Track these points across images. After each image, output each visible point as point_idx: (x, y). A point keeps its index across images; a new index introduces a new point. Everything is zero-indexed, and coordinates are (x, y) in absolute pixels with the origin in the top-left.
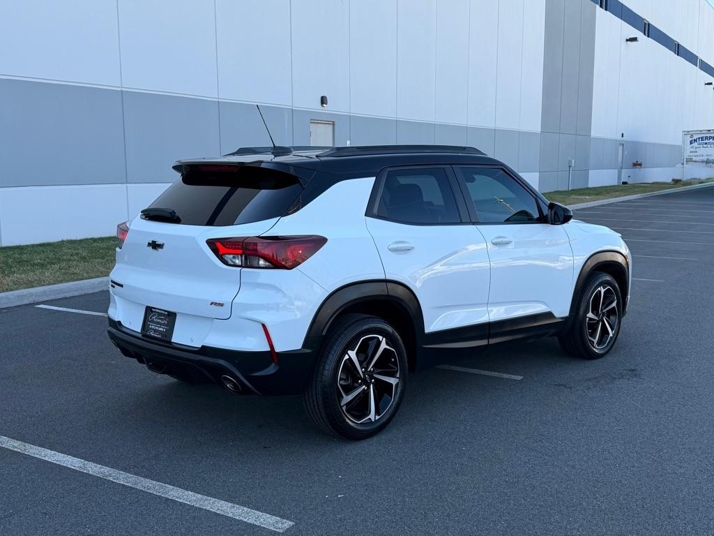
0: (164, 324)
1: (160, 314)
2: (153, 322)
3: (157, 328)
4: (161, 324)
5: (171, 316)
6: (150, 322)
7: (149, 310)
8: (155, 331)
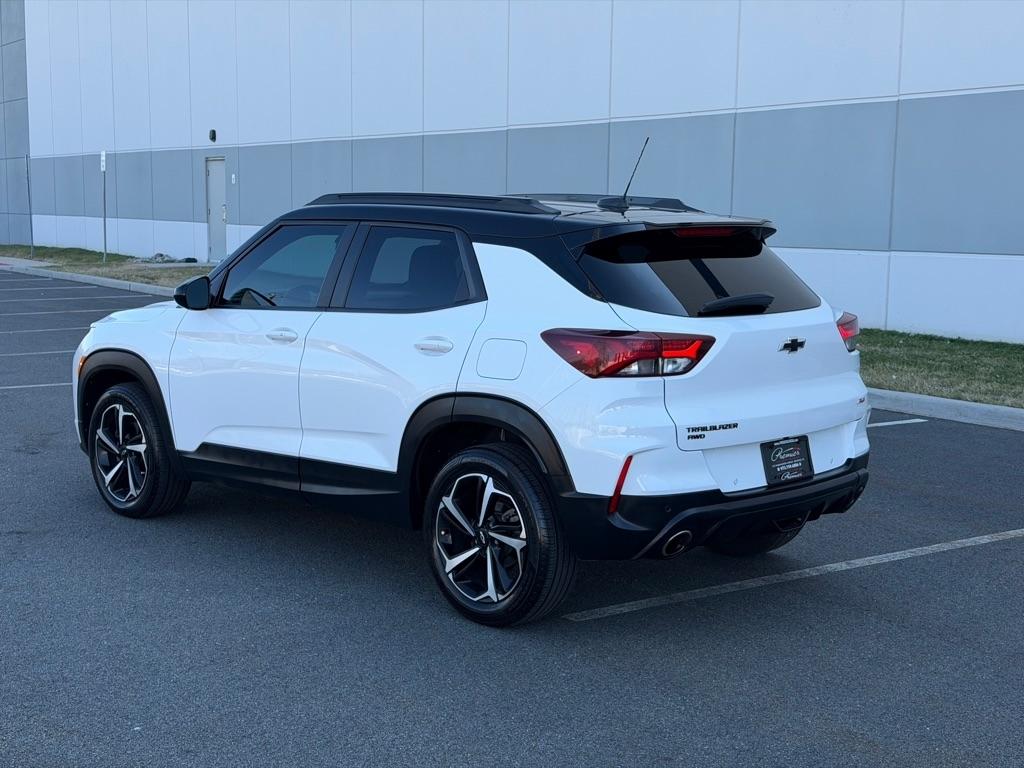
0: (797, 457)
1: (785, 447)
2: (779, 461)
3: (790, 466)
4: (792, 459)
5: (802, 442)
6: (775, 463)
7: (767, 448)
8: (791, 471)
